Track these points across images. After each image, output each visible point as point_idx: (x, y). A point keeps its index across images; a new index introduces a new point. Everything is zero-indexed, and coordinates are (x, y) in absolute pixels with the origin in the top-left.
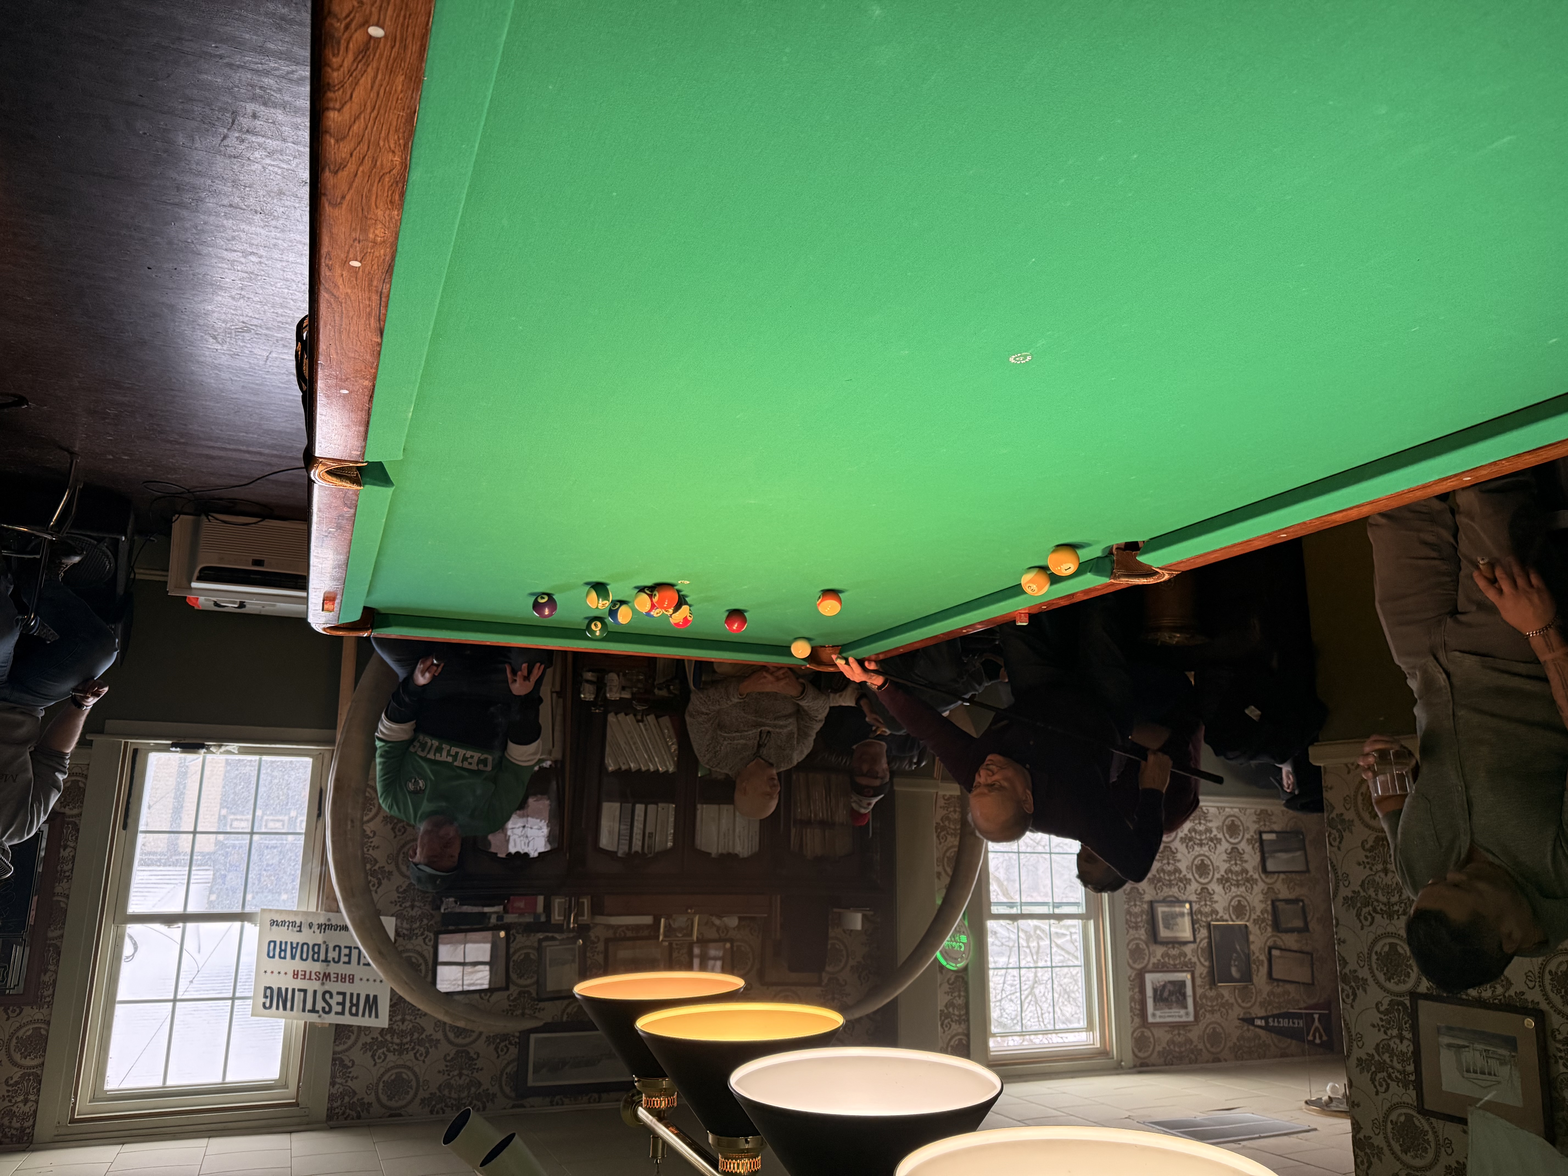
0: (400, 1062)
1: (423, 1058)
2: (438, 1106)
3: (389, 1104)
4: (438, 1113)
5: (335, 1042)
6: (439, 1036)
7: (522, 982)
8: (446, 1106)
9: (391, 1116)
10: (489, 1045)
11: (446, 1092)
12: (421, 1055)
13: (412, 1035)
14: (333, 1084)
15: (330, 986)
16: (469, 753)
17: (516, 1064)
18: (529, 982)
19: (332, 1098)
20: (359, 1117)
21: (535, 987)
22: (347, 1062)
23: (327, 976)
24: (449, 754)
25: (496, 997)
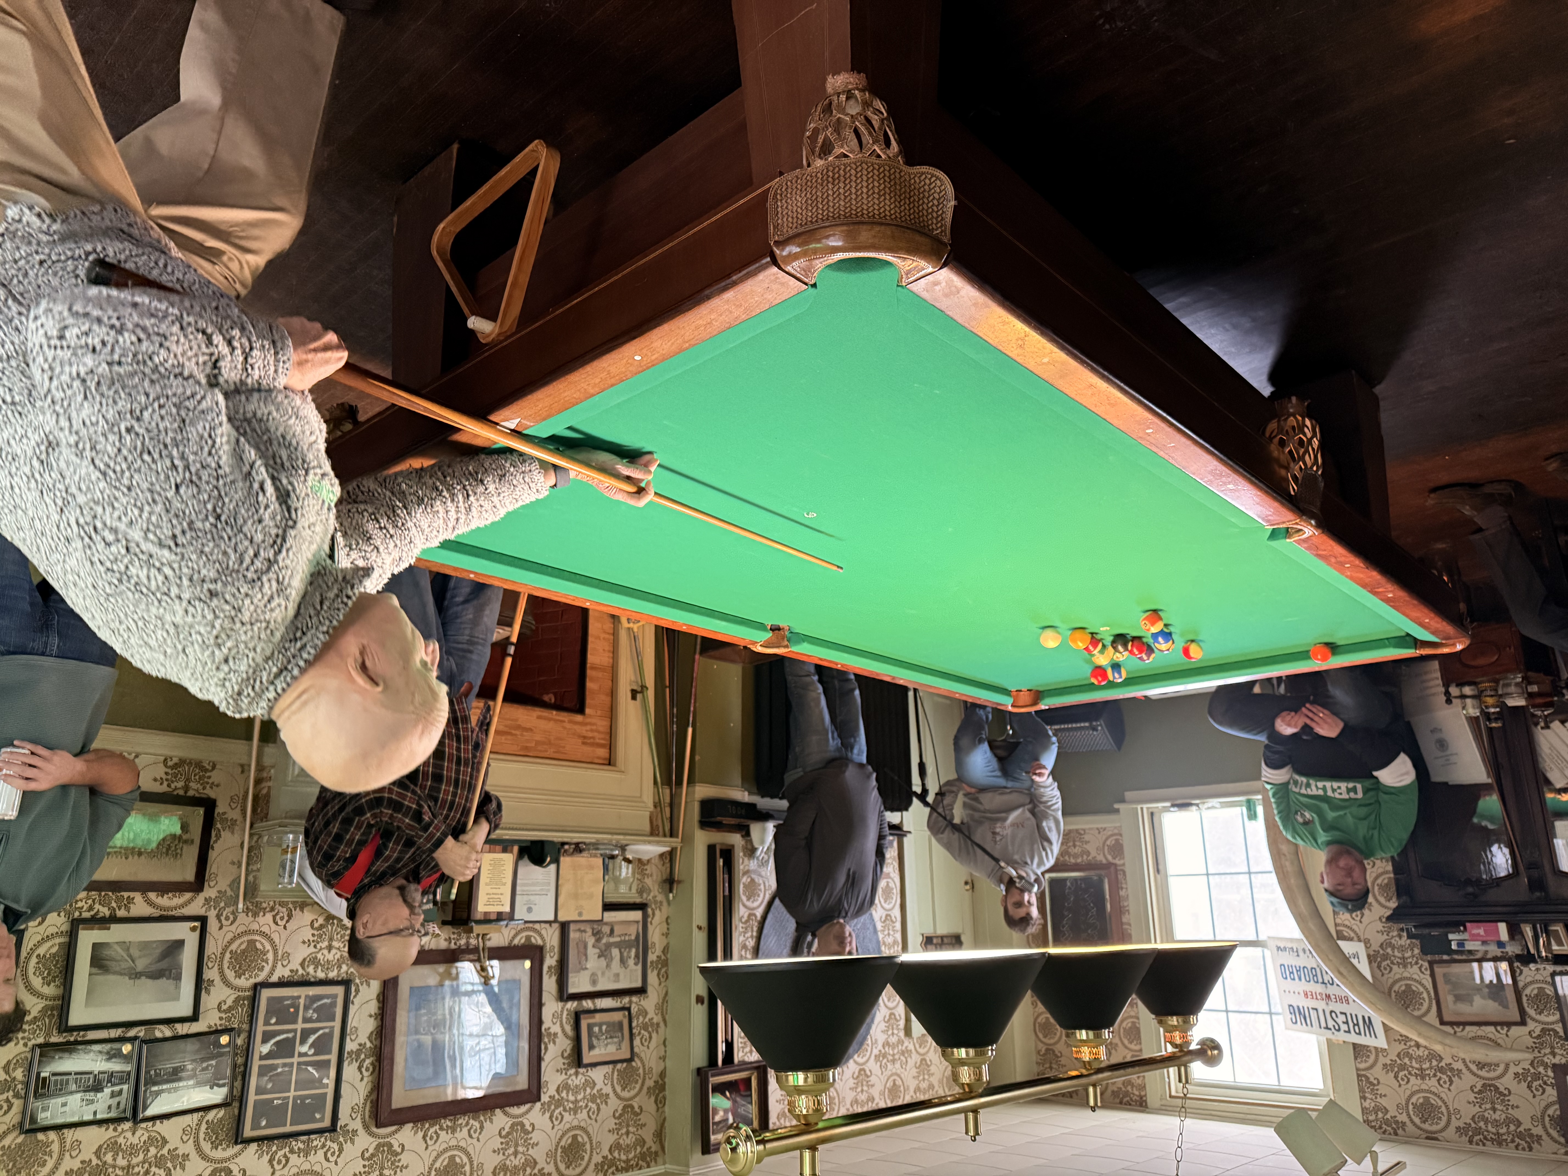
0: (1424, 1087)
1: (1447, 1086)
2: (1477, 1138)
3: (1423, 1126)
4: (1477, 1144)
5: (1356, 1058)
6: (1458, 1065)
7: (1542, 1018)
8: (1485, 1138)
9: (1427, 1138)
10: (1519, 1082)
11: (1482, 1124)
12: (1445, 1082)
13: (1430, 1061)
14: (1363, 1098)
15: (1333, 1006)
16: (1335, 785)
17: (1557, 1106)
18: (1551, 1019)
19: (1364, 1110)
20: (1396, 1134)
21: (1560, 1025)
22: (1372, 1079)
23: (1328, 997)
24: (1317, 788)
25: (1515, 1031)
